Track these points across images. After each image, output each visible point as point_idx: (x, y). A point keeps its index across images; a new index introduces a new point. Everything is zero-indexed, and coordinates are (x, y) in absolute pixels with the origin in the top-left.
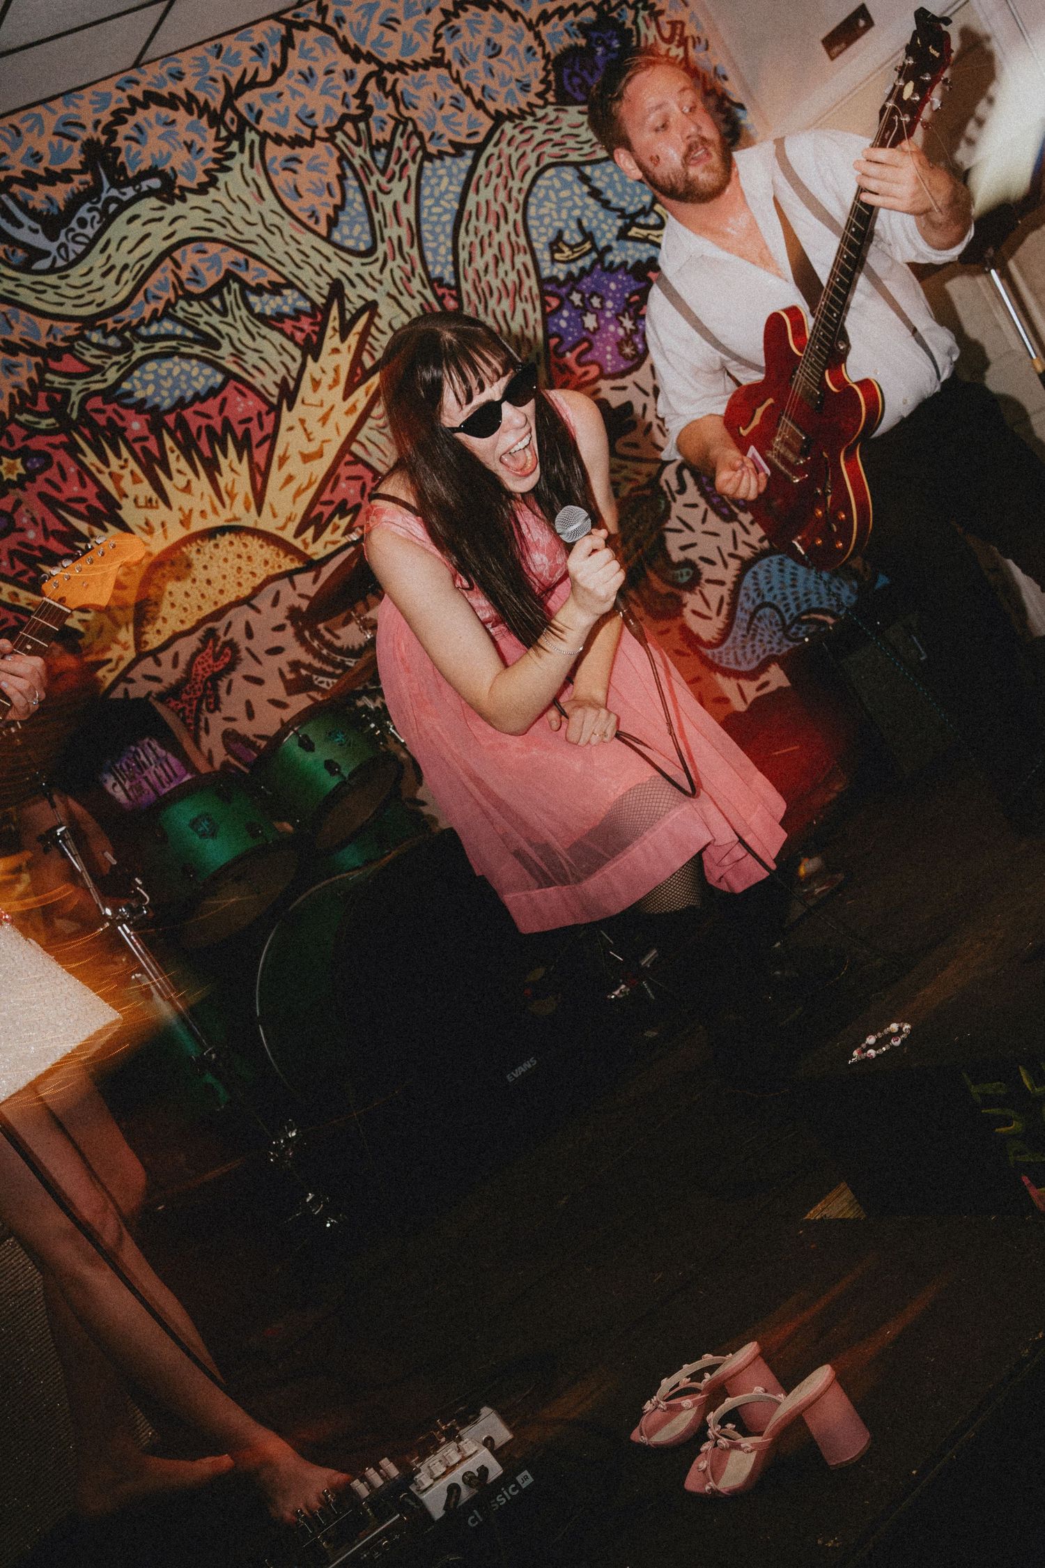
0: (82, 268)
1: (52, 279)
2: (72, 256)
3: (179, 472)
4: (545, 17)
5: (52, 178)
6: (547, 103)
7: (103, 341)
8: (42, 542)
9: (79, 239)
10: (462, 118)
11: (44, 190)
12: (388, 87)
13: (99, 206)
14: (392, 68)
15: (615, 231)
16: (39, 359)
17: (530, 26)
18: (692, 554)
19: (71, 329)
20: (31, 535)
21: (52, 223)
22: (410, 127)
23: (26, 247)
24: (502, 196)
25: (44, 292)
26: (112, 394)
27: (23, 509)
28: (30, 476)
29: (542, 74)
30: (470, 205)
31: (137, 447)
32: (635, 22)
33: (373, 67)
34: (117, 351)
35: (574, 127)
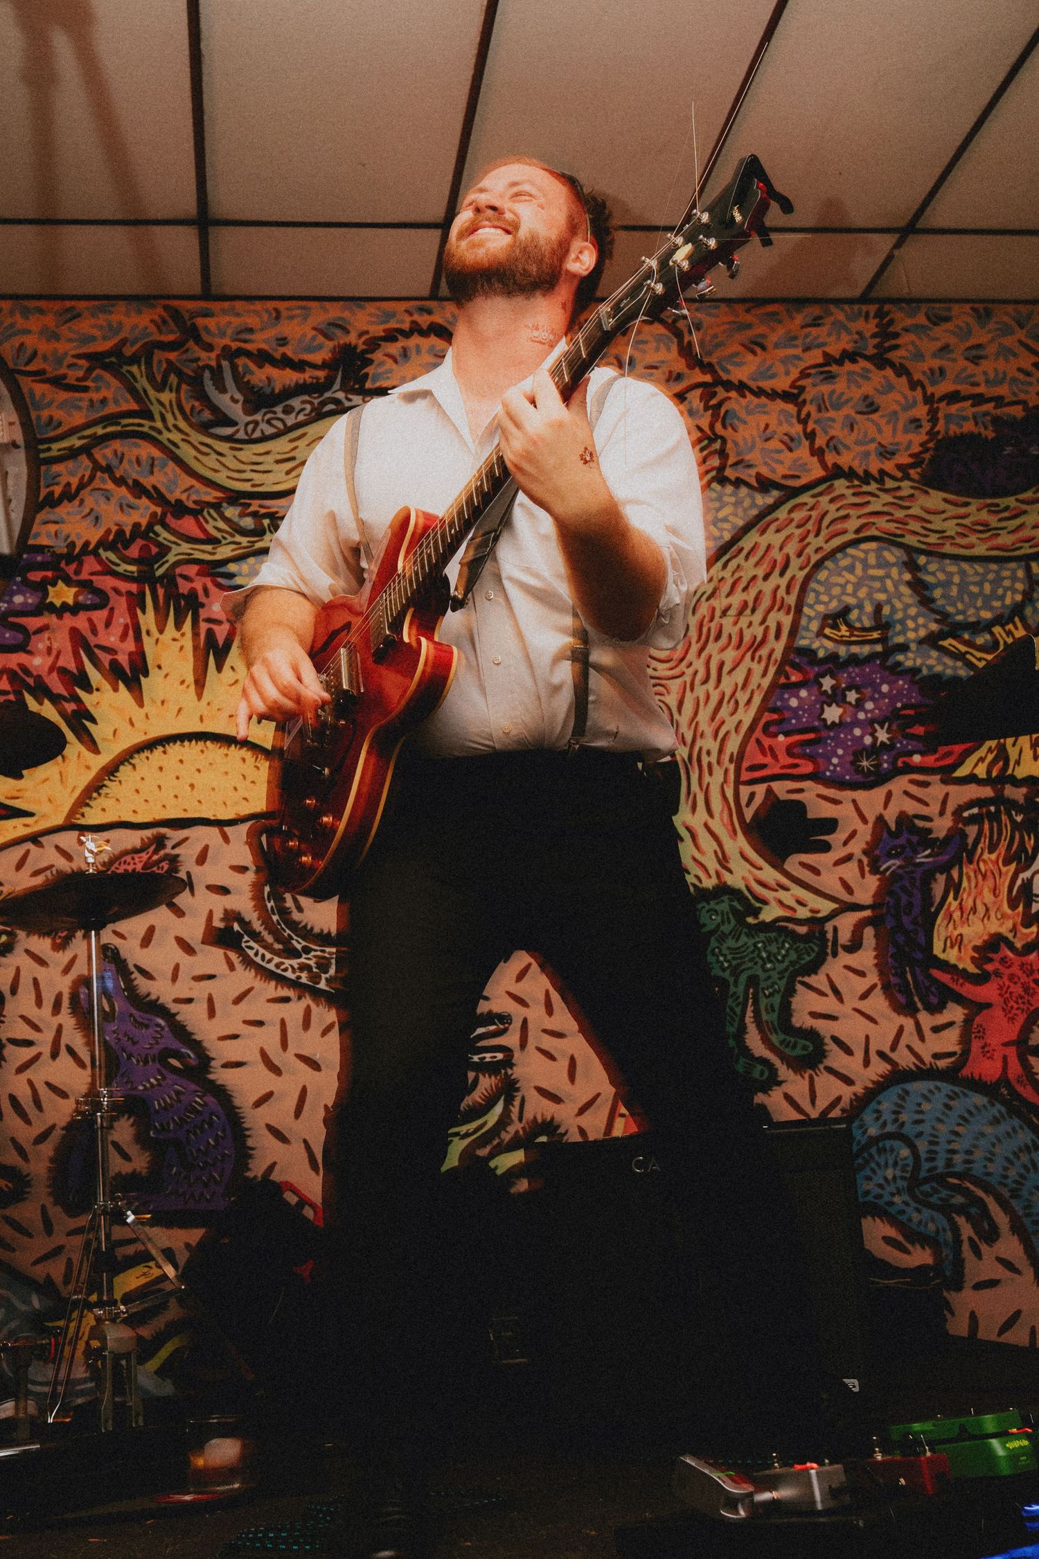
0: (260, 448)
1: (223, 447)
2: (257, 434)
4: (953, 397)
5: (286, 363)
6: (907, 477)
7: (236, 519)
8: (44, 674)
9: (275, 422)
10: (787, 457)
11: (269, 370)
12: (713, 402)
13: (316, 402)
14: (728, 385)
15: (922, 633)
16: (159, 510)
17: (928, 399)
18: (822, 1026)
19: (210, 495)
20: (38, 661)
21: (259, 400)
22: (717, 445)
23: (215, 409)
24: (791, 549)
25: (207, 454)
26: (213, 569)
27: (46, 635)
28: (75, 609)
29: (916, 449)
30: (747, 543)
31: (204, 627)
33: (708, 378)
34: (244, 532)
35: (928, 512)
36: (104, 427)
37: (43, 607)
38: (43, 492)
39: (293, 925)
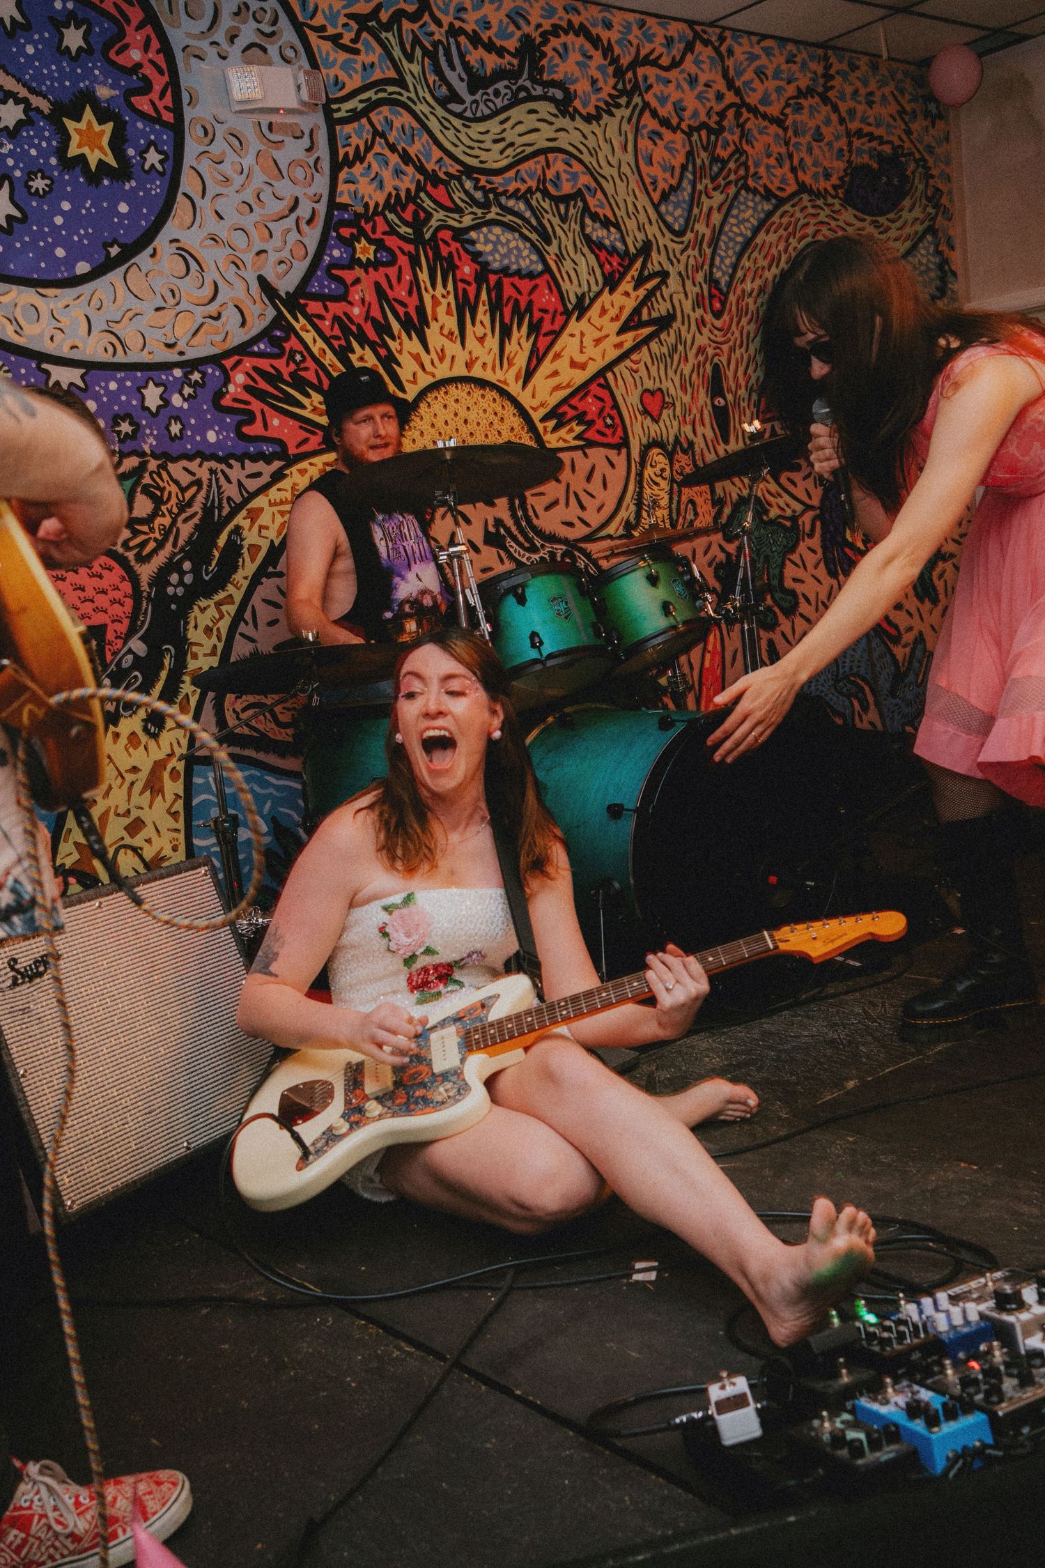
0: (481, 127)
1: (457, 123)
2: (479, 114)
3: (481, 322)
4: (859, 134)
5: (490, 47)
6: (837, 196)
7: (472, 191)
8: (362, 322)
9: (490, 104)
10: (778, 172)
11: (481, 52)
12: (742, 120)
13: (514, 88)
14: (749, 108)
16: (422, 178)
17: (849, 134)
18: (798, 588)
19: (454, 169)
20: (356, 311)
21: (477, 82)
22: (743, 158)
23: (450, 87)
24: (781, 247)
25: (447, 129)
26: (459, 235)
27: (359, 287)
28: (375, 264)
29: (842, 173)
30: (759, 240)
31: (461, 285)
32: (913, 173)
33: (737, 100)
34: (479, 205)
36: (376, 93)
37: (354, 262)
38: (341, 152)
39: (534, 529)
